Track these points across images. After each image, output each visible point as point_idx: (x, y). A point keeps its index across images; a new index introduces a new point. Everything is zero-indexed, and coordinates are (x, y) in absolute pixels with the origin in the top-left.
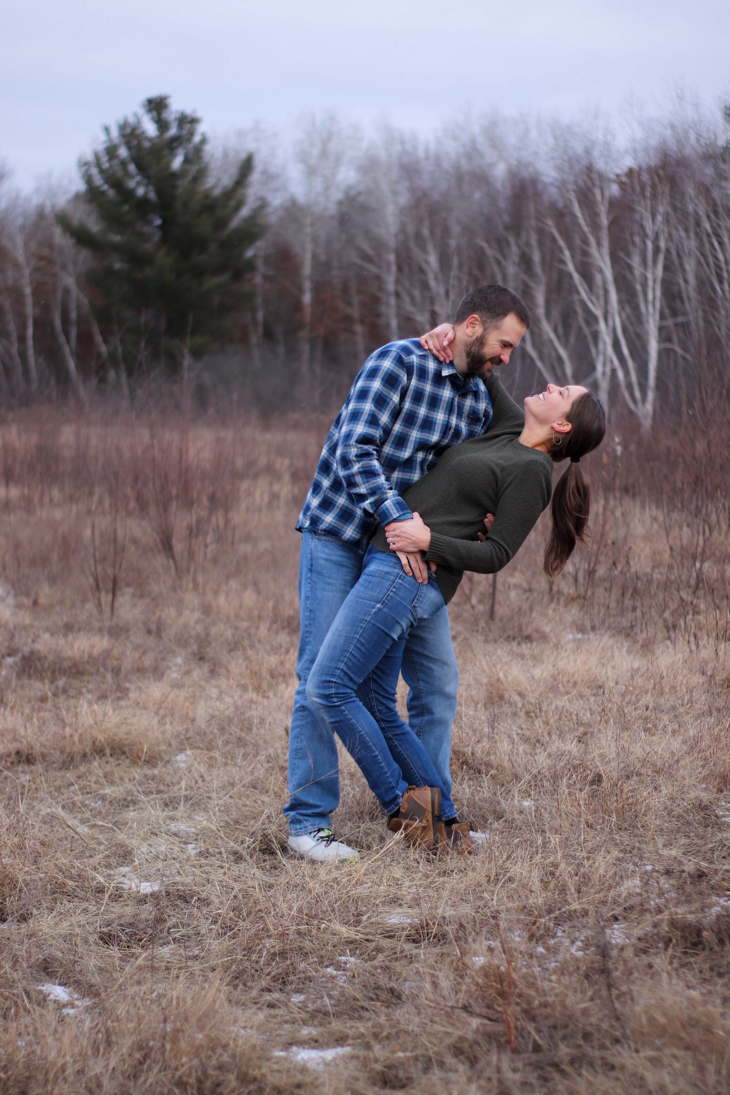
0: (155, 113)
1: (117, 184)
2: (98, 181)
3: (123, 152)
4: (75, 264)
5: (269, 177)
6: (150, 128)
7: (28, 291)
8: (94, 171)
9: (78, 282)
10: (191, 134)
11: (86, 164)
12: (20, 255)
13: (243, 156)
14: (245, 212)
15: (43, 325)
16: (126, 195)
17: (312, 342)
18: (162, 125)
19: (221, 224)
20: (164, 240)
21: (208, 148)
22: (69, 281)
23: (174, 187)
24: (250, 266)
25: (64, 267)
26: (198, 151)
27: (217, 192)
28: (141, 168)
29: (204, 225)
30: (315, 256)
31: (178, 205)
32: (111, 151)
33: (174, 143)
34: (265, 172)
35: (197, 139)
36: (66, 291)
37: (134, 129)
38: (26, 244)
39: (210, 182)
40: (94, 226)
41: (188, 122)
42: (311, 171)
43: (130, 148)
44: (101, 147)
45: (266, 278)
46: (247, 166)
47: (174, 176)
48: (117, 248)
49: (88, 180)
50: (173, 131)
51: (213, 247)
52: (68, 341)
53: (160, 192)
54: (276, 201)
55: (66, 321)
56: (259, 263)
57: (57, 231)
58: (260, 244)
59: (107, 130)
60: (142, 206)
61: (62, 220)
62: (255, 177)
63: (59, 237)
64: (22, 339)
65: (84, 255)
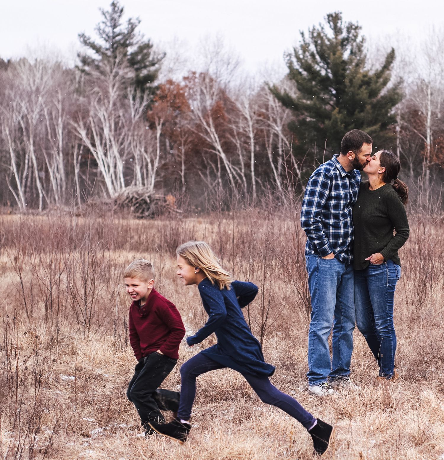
0: (332, 23)
1: (308, 68)
2: (296, 66)
3: (312, 48)
4: (281, 119)
5: (405, 64)
6: (330, 33)
7: (251, 135)
8: (294, 60)
9: (283, 130)
10: (356, 37)
11: (290, 55)
12: (247, 113)
13: (389, 50)
14: (390, 85)
15: (260, 156)
16: (314, 74)
17: (430, 168)
18: (337, 31)
19: (373, 93)
20: (337, 103)
21: (365, 45)
22: (278, 129)
23: (345, 70)
24: (393, 120)
25: (275, 121)
26: (360, 48)
27: (371, 73)
28: (323, 58)
29: (364, 93)
30: (433, 114)
31: (347, 81)
32: (305, 48)
33: (344, 43)
34: (403, 61)
35: (359, 39)
36: (276, 135)
37: (319, 34)
38: (251, 107)
39: (367, 66)
40: (294, 94)
41: (352, 28)
42: (431, 60)
43: (316, 46)
44: (298, 45)
45: (402, 128)
46: (391, 57)
47: (344, 62)
48: (307, 108)
49: (291, 66)
50: (344, 34)
51: (368, 107)
52: (277, 168)
53: (334, 74)
54: (410, 79)
55: (275, 154)
56: (398, 119)
57: (271, 98)
58: (399, 106)
59: (302, 34)
60: (324, 82)
61: (275, 92)
62: (396, 64)
63: (273, 102)
64: (248, 166)
65: (288, 114)
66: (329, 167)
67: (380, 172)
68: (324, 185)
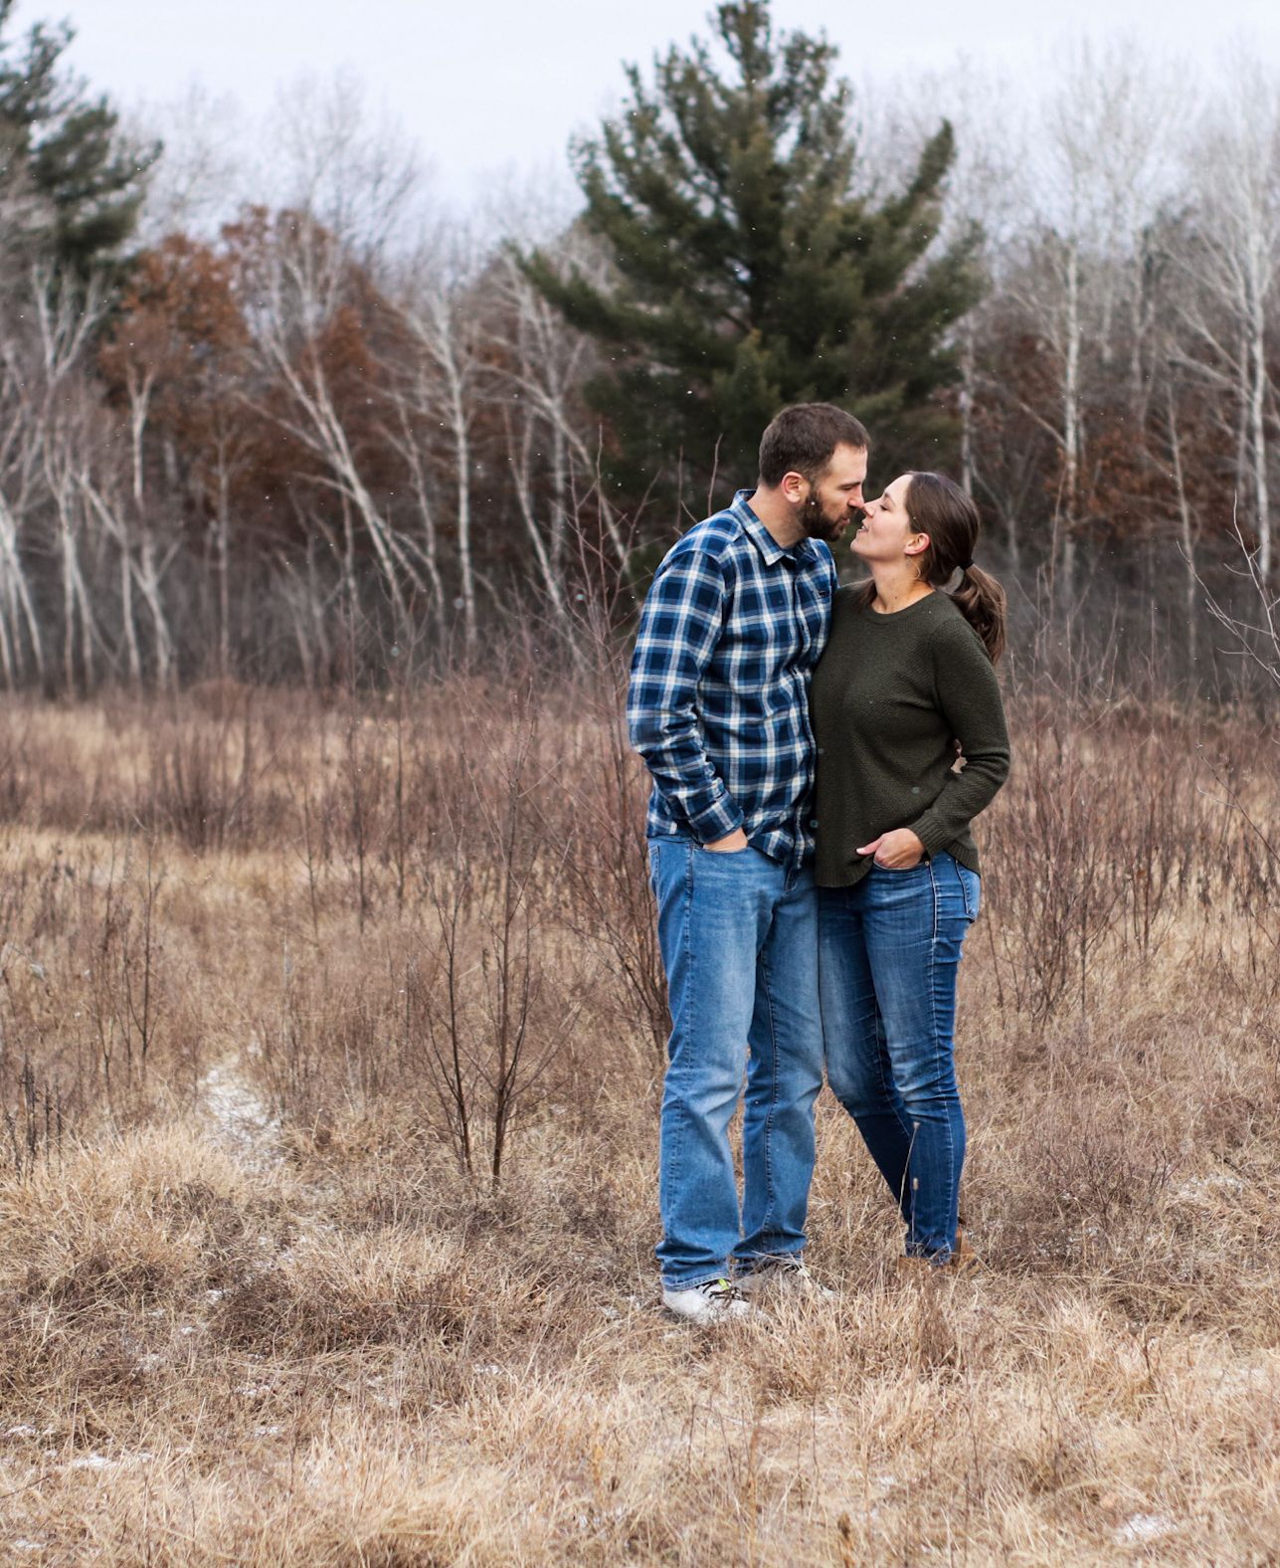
0: (734, 38)
1: (654, 193)
2: (614, 184)
3: (668, 121)
4: (562, 370)
5: (989, 174)
6: (728, 71)
7: (459, 426)
8: (605, 164)
9: (569, 409)
10: (818, 83)
11: (590, 147)
12: (443, 349)
13: (934, 130)
14: (937, 249)
15: (491, 499)
16: (673, 213)
17: (1078, 537)
18: (753, 62)
19: (879, 279)
20: (756, 315)
21: (852, 111)
22: (552, 406)
23: (779, 197)
24: (947, 371)
25: (540, 375)
26: (831, 120)
27: (872, 209)
28: (707, 158)
29: (845, 279)
30: (1087, 348)
31: (788, 240)
32: (642, 121)
33: (777, 104)
34: (981, 165)
35: (829, 92)
36: (545, 426)
37: (690, 75)
38: (456, 329)
39: (858, 186)
40: (605, 283)
41: (807, 53)
42: (1080, 162)
43: (681, 115)
44: (617, 113)
45: (980, 397)
46: (940, 152)
47: (778, 172)
48: (654, 332)
49: (592, 184)
50: (778, 75)
51: (863, 327)
52: (547, 539)
53: (746, 213)
54: (1003, 229)
55: (542, 491)
56: (966, 367)
57: (525, 296)
58: (968, 320)
59: (634, 75)
60: (710, 240)
61: (539, 274)
62: (957, 176)
63: (531, 310)
64: (447, 531)
65: (585, 353)
66: (720, 533)
67: (911, 550)
68: (705, 597)
